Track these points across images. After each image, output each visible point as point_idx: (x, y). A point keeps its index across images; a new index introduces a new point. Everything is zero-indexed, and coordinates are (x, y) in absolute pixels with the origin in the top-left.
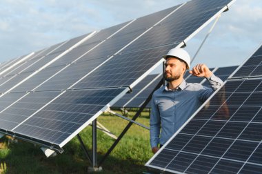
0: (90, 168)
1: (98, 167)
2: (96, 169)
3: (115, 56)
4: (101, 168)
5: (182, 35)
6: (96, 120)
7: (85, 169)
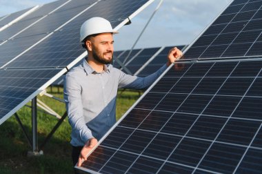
0: (30, 152)
1: (39, 152)
2: (36, 153)
3: (55, 32)
4: (41, 152)
5: (127, 11)
6: (36, 98)
7: (25, 153)
